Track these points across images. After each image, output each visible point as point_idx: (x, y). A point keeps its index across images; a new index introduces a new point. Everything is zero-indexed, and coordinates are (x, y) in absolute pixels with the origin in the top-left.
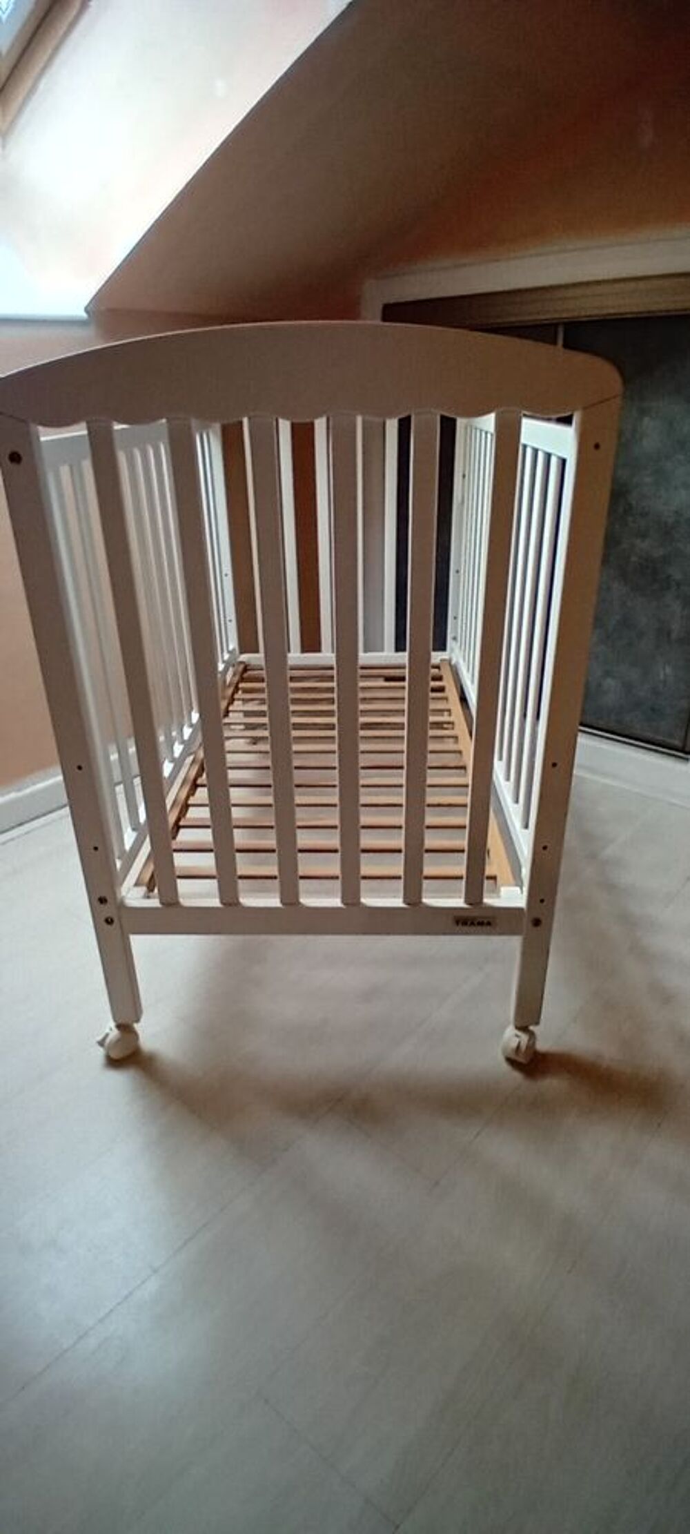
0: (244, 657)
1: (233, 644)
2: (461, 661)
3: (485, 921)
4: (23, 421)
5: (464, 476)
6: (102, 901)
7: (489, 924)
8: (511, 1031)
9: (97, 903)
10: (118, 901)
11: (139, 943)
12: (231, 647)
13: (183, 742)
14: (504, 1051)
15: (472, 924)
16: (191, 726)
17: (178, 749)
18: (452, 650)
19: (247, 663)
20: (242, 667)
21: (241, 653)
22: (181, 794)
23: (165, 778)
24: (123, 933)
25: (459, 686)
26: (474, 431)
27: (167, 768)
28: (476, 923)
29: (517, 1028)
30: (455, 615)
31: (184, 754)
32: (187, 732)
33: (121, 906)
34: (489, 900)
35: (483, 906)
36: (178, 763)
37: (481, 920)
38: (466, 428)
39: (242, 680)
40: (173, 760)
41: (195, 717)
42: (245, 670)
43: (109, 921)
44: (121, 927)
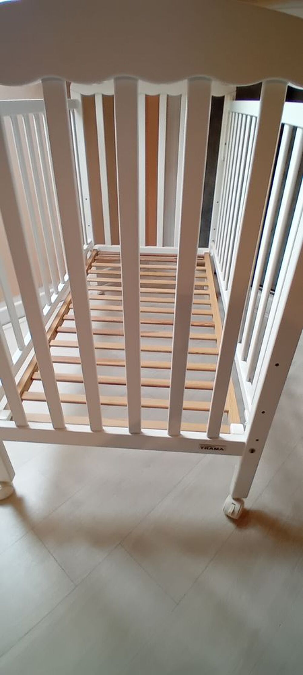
0: (97, 247)
1: (90, 238)
2: (216, 255)
3: (220, 448)
5: (226, 144)
7: (222, 449)
8: (229, 499)
12: (89, 241)
13: (57, 293)
14: (225, 511)
15: (211, 449)
16: (64, 282)
17: (54, 297)
18: (212, 248)
19: (98, 250)
20: (95, 252)
21: (95, 244)
22: (54, 324)
23: (44, 316)
25: (214, 270)
26: (234, 114)
27: (46, 310)
28: (213, 448)
29: (234, 499)
31: (57, 301)
32: (61, 287)
34: (223, 436)
35: (220, 439)
36: (53, 306)
37: (217, 447)
38: (229, 113)
39: (94, 260)
40: (50, 304)
41: (66, 278)
42: (97, 254)
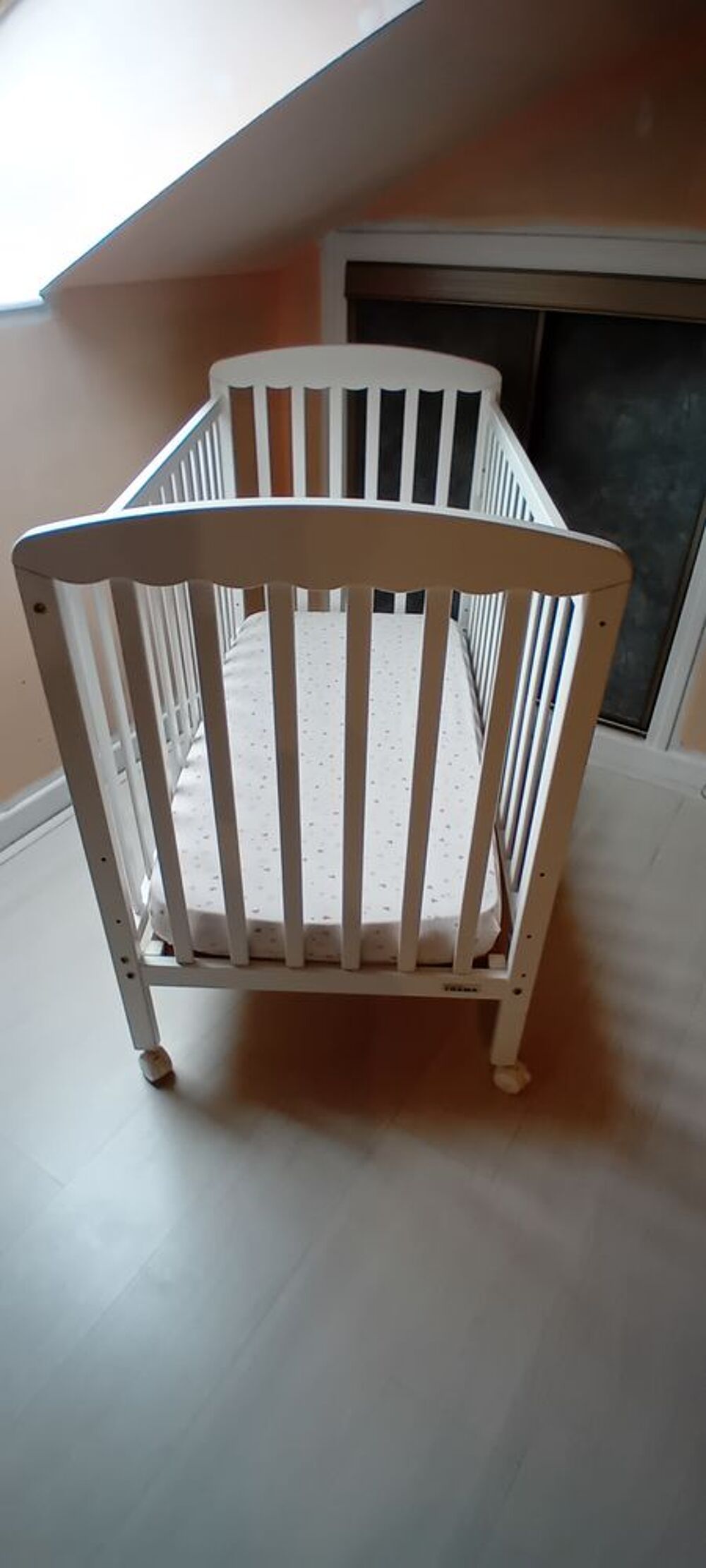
3: (472, 988)
4: (44, 576)
5: (484, 470)
6: (124, 960)
7: (475, 990)
9: (119, 961)
10: (139, 957)
11: (156, 992)
15: (460, 990)
24: (142, 984)
28: (462, 989)
30: (466, 607)
33: (141, 963)
37: (468, 987)
43: (130, 976)
44: (141, 979)
